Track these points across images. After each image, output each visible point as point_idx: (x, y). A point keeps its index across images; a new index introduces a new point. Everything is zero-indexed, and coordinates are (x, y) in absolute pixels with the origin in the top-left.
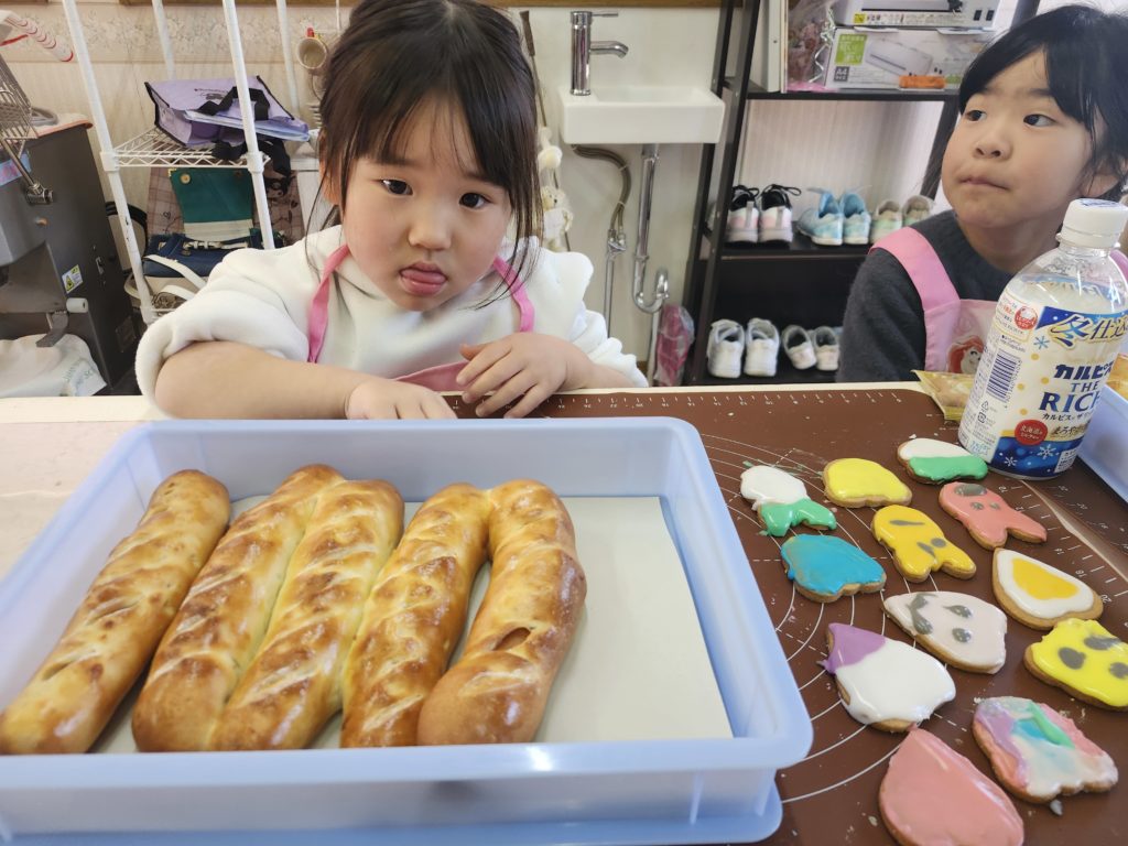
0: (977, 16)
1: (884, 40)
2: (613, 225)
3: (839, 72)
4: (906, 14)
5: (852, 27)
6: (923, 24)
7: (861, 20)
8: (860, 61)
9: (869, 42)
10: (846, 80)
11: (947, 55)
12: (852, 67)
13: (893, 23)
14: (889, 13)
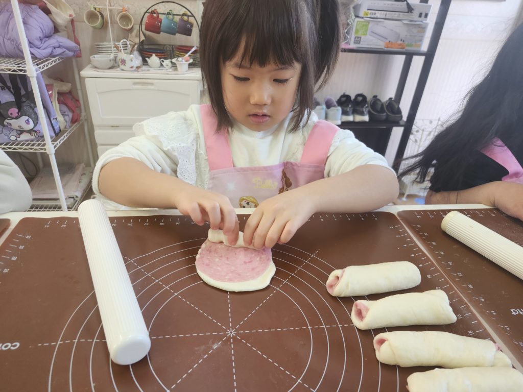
0: (420, 15)
1: (377, 25)
3: (357, 39)
4: (388, 13)
5: (363, 18)
6: (396, 18)
7: (367, 14)
8: (366, 34)
9: (370, 26)
10: (359, 43)
11: (406, 33)
13: (382, 17)
14: (380, 12)
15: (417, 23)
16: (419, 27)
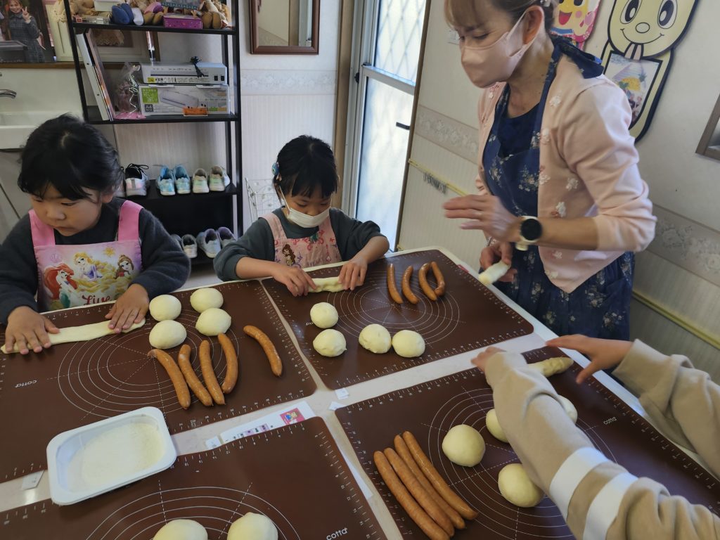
0: (216, 78)
1: (168, 91)
3: (147, 107)
4: (177, 77)
5: (147, 84)
6: (188, 82)
7: (152, 81)
8: (158, 101)
9: (159, 92)
10: (152, 111)
11: (205, 98)
12: (154, 105)
13: (171, 82)
14: (167, 77)
15: (214, 86)
16: (218, 91)
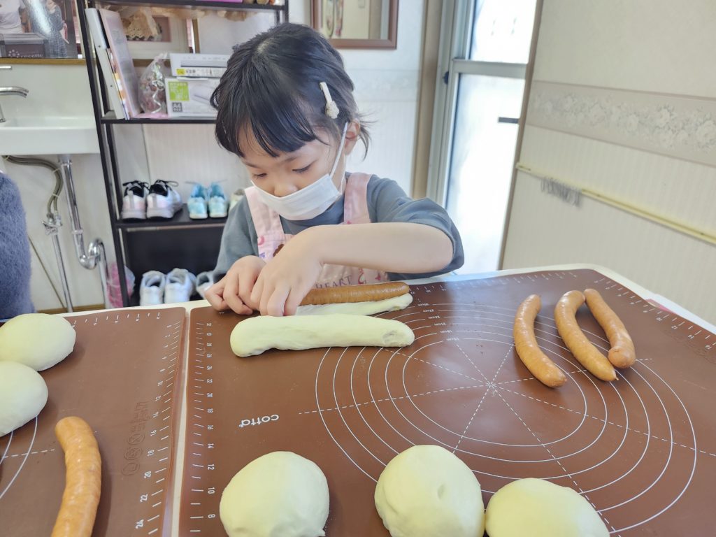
1: (200, 85)
2: (49, 210)
3: (175, 105)
4: (212, 69)
5: (175, 77)
7: (182, 73)
8: (188, 99)
10: (181, 111)
12: (184, 103)
13: (206, 75)
14: (201, 69)
